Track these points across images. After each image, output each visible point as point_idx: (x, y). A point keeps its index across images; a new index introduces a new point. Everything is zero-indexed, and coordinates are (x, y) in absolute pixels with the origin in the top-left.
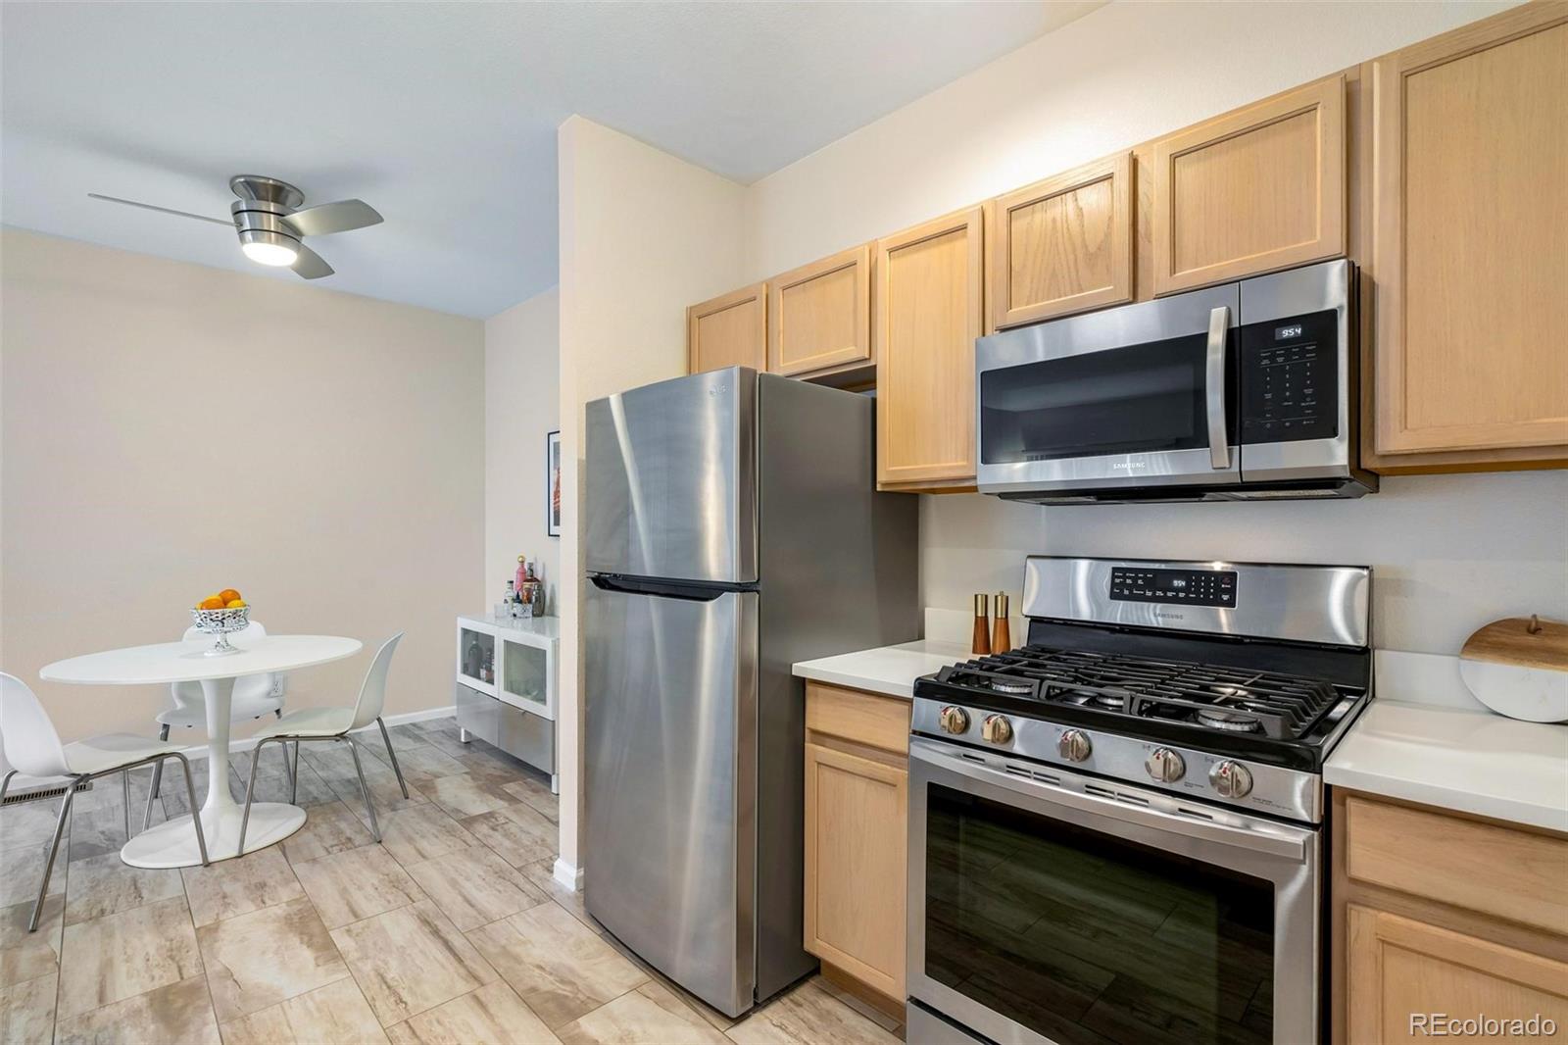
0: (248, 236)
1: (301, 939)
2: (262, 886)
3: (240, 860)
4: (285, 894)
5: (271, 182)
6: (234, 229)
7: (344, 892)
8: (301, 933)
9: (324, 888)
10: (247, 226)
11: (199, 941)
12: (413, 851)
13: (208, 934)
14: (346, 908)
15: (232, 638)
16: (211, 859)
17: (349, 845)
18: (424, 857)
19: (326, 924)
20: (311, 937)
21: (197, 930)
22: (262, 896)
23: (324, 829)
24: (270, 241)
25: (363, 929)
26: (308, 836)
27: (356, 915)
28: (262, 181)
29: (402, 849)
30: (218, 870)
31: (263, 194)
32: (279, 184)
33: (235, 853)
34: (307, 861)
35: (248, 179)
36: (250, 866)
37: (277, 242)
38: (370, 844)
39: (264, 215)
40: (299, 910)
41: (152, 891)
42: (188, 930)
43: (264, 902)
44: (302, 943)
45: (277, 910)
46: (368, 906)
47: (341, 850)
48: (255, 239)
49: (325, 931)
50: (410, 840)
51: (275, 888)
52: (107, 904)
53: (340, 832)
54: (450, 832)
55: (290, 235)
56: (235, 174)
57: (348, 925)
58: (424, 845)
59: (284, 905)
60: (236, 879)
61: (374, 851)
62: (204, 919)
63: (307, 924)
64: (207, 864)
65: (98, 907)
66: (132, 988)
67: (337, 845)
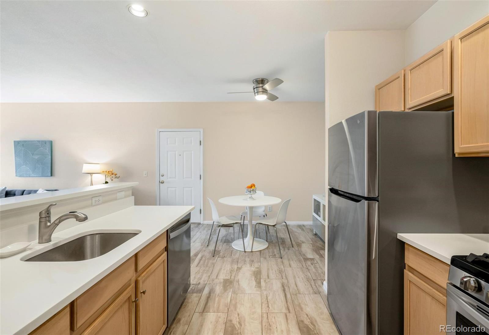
0: (256, 94)
1: (255, 279)
2: (253, 261)
3: (251, 253)
4: (256, 265)
5: (261, 79)
6: (254, 93)
7: (268, 269)
8: (255, 277)
9: (264, 266)
10: (256, 92)
11: (237, 270)
12: (288, 264)
13: (239, 269)
14: (267, 274)
15: (253, 196)
16: (246, 251)
17: (274, 257)
18: (290, 266)
19: (261, 277)
20: (257, 279)
21: (237, 267)
22: (252, 264)
23: (271, 250)
24: (260, 94)
25: (268, 282)
26: (267, 251)
27: (268, 277)
28: (259, 79)
29: (286, 262)
30: (247, 254)
31: (259, 82)
33: (251, 251)
34: (264, 258)
35: (256, 80)
36: (252, 255)
37: (262, 94)
38: (279, 258)
39: (259, 88)
40: (257, 271)
41: (234, 255)
42: (236, 267)
43: (251, 265)
44: (254, 280)
45: (253, 269)
46: (272, 276)
47: (272, 257)
48: (258, 95)
49: (260, 279)
50: (289, 260)
51: (255, 263)
52: (226, 255)
53: (274, 252)
54: (300, 261)
55: (265, 91)
56: (253, 79)
57: (265, 279)
58: (292, 263)
59: (255, 268)
60: (249, 257)
61: (280, 260)
62: (239, 266)
63: (257, 275)
64: (245, 252)
65: (224, 255)
66: (222, 277)
67: (272, 256)
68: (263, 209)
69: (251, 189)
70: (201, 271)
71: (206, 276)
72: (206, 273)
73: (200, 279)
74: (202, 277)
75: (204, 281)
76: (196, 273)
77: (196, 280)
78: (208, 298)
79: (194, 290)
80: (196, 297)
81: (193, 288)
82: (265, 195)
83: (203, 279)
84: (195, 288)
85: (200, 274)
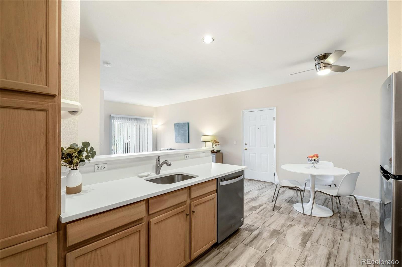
1: (302, 238)
2: (308, 224)
3: (310, 217)
4: (310, 228)
5: (323, 55)
6: (316, 69)
7: (321, 235)
8: (303, 237)
9: (318, 230)
11: (288, 226)
12: (349, 238)
13: (291, 226)
14: (317, 239)
17: (335, 227)
18: (350, 241)
19: (310, 239)
20: (304, 239)
21: (290, 224)
22: (306, 226)
23: (334, 220)
24: (323, 69)
25: (315, 245)
26: (328, 219)
27: (317, 242)
28: (321, 55)
29: (346, 235)
30: (305, 216)
31: (321, 58)
32: (325, 54)
33: (310, 215)
34: (321, 224)
35: (318, 57)
36: (310, 219)
38: (340, 229)
39: (321, 63)
40: (308, 233)
41: (292, 214)
42: (289, 223)
43: (304, 227)
44: (301, 239)
45: (305, 230)
46: (321, 241)
47: (331, 227)
48: (319, 70)
49: (308, 240)
50: (352, 235)
51: (310, 225)
52: (284, 212)
53: (336, 223)
54: (366, 240)
55: (328, 65)
56: (315, 57)
57: (313, 242)
58: (354, 238)
59: (307, 230)
60: (305, 220)
61: (339, 231)
62: (292, 224)
63: (306, 237)
64: (304, 214)
65: (283, 212)
66: (273, 227)
67: (332, 225)
68: (332, 179)
69: (313, 159)
70: (259, 218)
71: (261, 222)
72: (261, 220)
73: (255, 223)
74: (257, 222)
75: (258, 225)
76: (255, 218)
77: (252, 223)
78: (255, 237)
79: (248, 229)
80: (247, 233)
81: (247, 227)
82: (334, 166)
83: (257, 224)
84: (249, 228)
85: (257, 220)
